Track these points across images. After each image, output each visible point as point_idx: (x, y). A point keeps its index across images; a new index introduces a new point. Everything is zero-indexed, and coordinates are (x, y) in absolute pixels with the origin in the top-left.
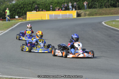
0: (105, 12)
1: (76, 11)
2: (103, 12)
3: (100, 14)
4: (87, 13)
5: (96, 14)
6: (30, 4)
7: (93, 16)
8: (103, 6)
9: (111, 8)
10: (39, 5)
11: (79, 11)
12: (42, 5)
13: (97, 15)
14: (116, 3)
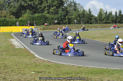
0: (53, 28)
1: (34, 26)
2: (52, 27)
3: (50, 29)
4: (41, 28)
5: (47, 28)
6: (2, 21)
7: (45, 30)
8: (51, 23)
9: (57, 25)
10: (8, 22)
11: (35, 26)
12: (10, 22)
13: (48, 30)
14: (60, 22)
